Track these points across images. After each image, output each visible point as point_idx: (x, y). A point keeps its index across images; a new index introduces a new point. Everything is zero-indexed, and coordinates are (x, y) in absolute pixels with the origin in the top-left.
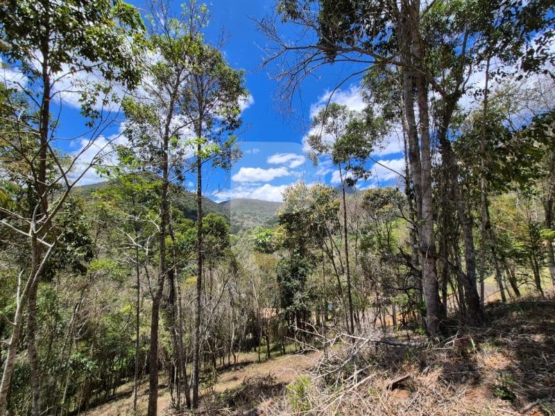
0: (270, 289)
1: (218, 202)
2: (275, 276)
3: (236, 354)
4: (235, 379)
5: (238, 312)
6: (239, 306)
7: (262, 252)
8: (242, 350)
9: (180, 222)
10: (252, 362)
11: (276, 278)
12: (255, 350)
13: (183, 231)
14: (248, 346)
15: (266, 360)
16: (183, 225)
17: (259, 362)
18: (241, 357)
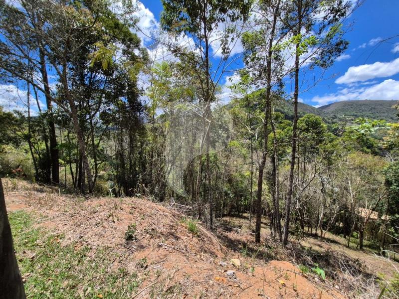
0: (373, 190)
1: (317, 107)
2: (382, 179)
3: (324, 231)
4: (320, 246)
5: (329, 200)
6: (330, 196)
7: (367, 153)
8: (329, 230)
9: (281, 123)
10: (340, 244)
11: (383, 181)
12: (345, 237)
13: (283, 129)
14: (337, 231)
15: (356, 249)
16: (283, 125)
17: (348, 247)
18: (328, 235)
